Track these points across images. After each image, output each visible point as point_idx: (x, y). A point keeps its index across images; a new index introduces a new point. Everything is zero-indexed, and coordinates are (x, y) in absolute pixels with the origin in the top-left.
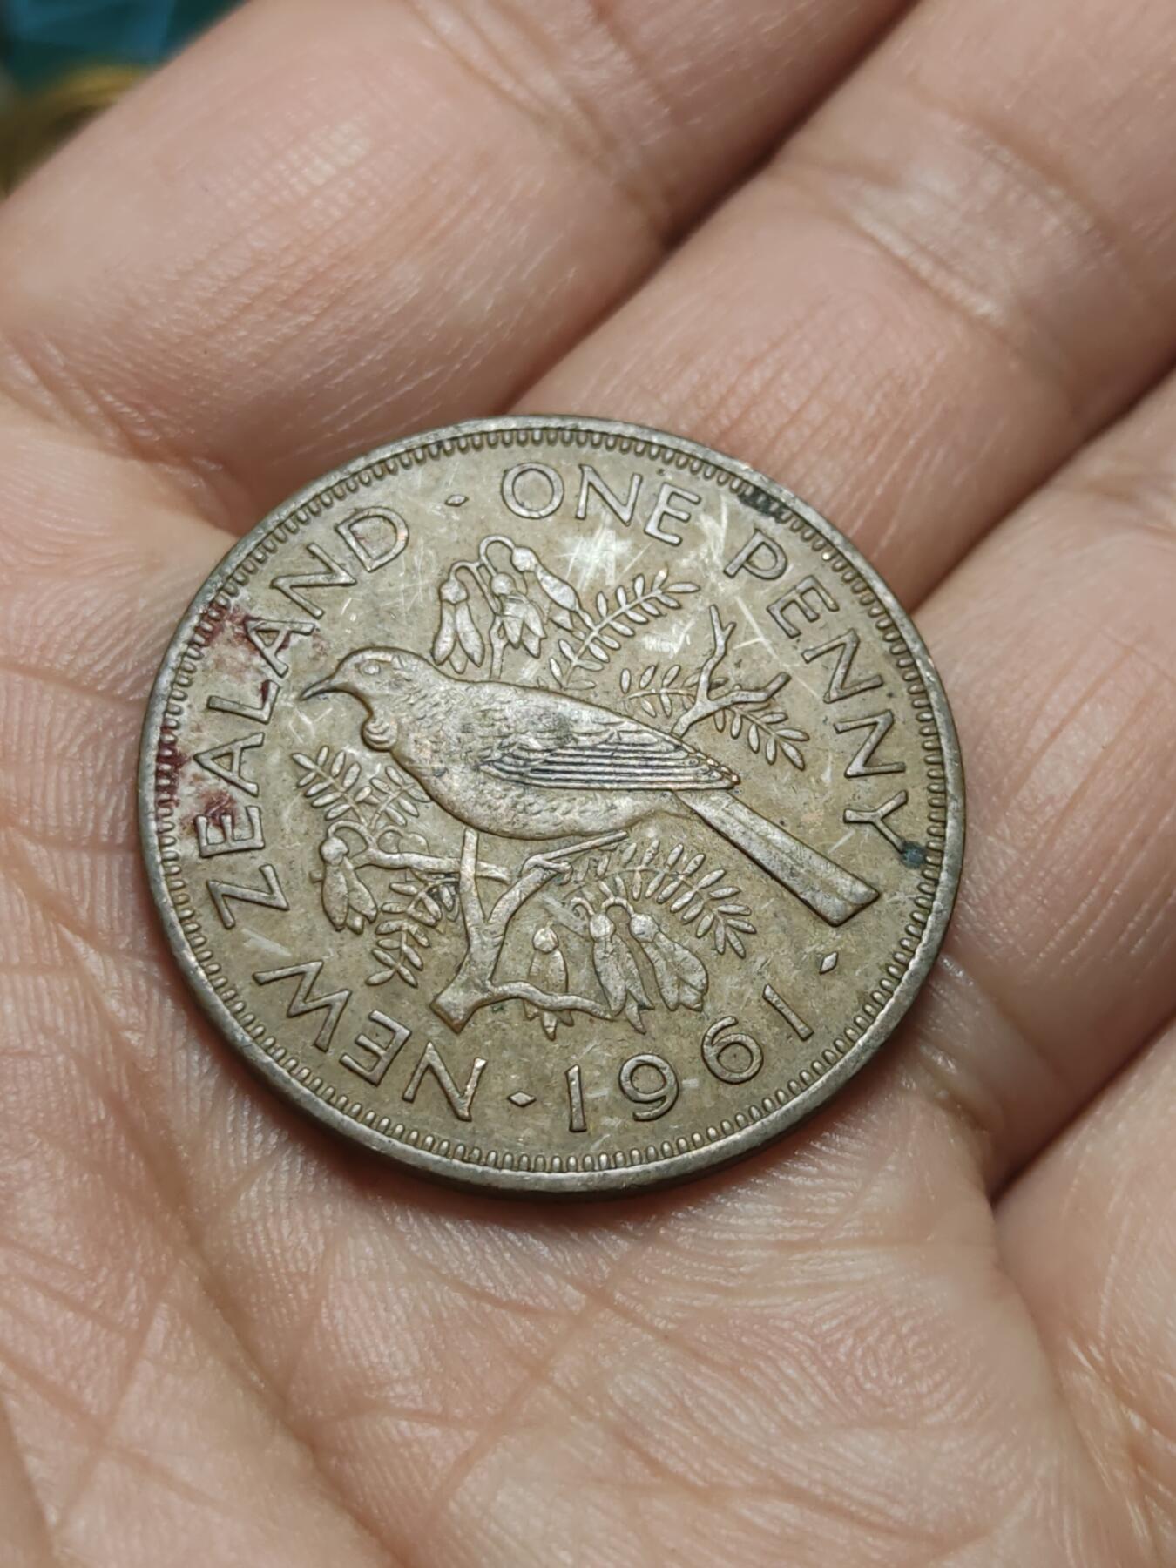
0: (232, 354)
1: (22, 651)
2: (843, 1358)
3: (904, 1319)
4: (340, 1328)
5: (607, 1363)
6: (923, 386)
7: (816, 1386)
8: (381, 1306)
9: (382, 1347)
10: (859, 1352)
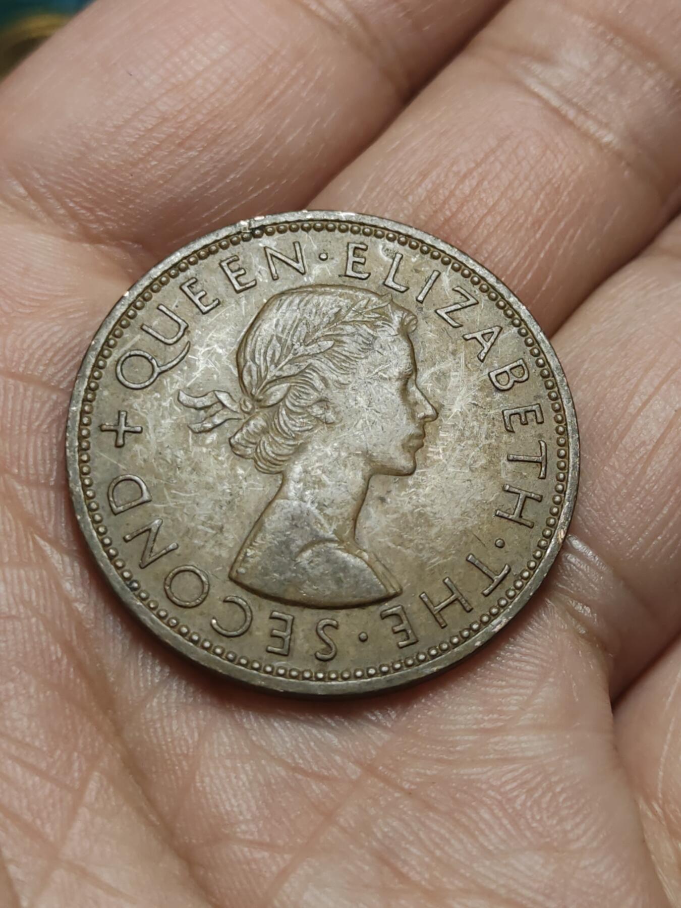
0: (148, 176)
1: (14, 364)
2: (519, 808)
3: (557, 783)
4: (208, 789)
5: (372, 811)
6: (570, 188)
7: (502, 825)
8: (233, 775)
9: (233, 801)
10: (529, 804)
